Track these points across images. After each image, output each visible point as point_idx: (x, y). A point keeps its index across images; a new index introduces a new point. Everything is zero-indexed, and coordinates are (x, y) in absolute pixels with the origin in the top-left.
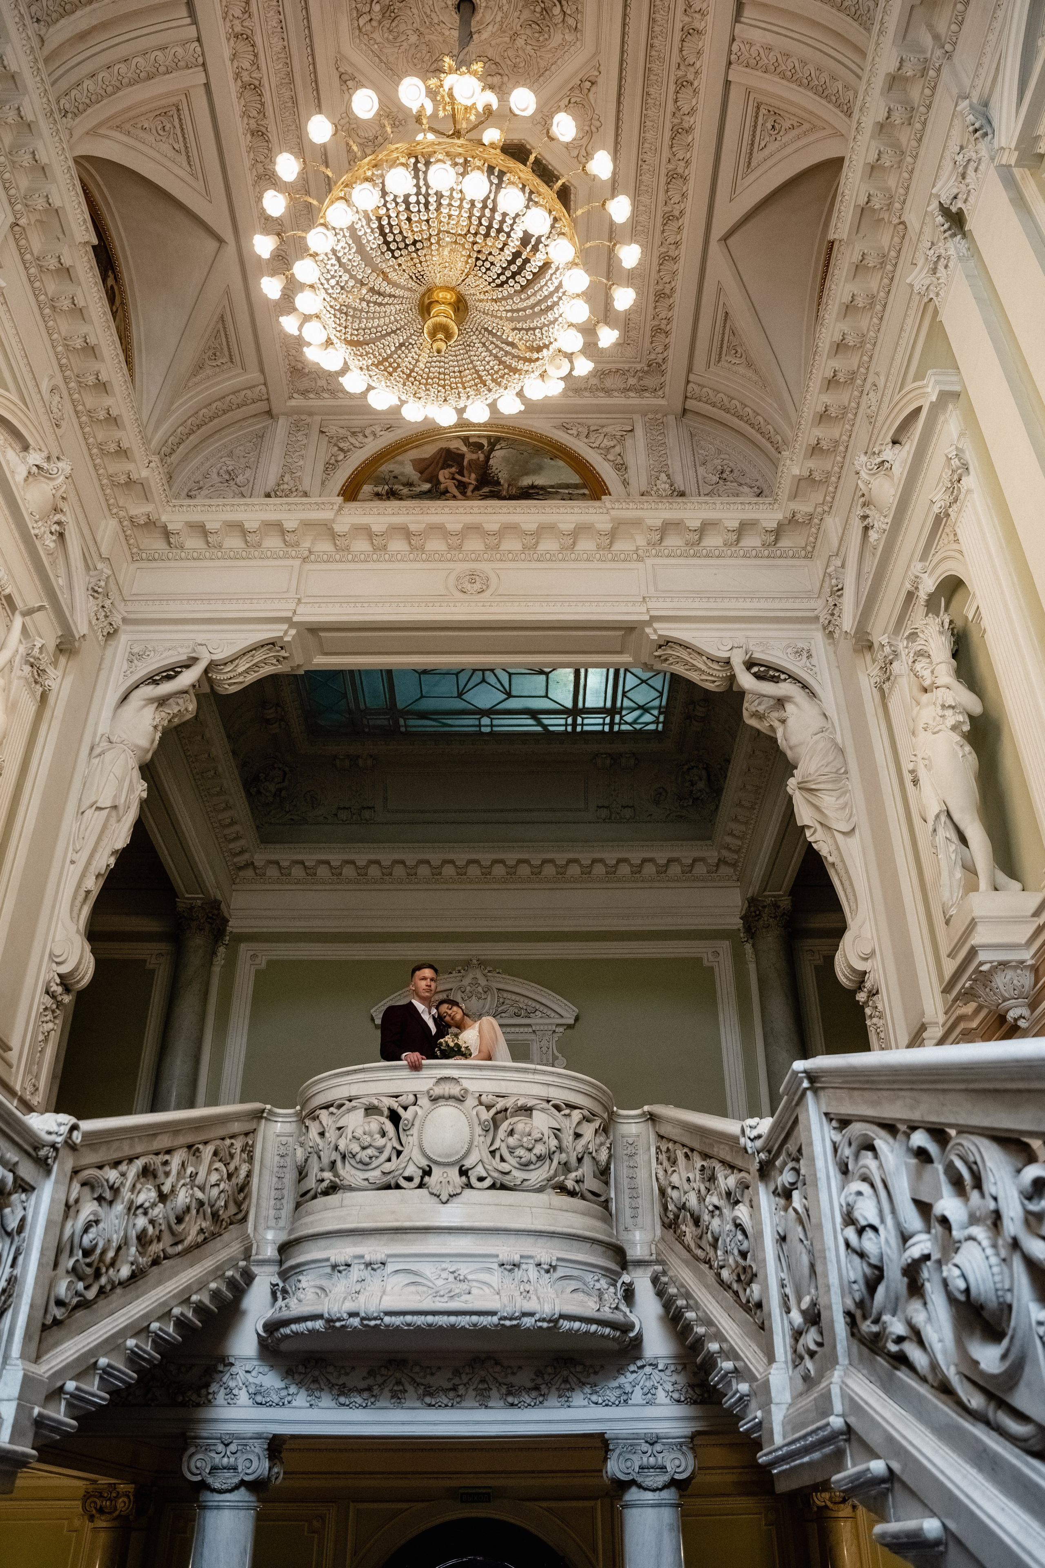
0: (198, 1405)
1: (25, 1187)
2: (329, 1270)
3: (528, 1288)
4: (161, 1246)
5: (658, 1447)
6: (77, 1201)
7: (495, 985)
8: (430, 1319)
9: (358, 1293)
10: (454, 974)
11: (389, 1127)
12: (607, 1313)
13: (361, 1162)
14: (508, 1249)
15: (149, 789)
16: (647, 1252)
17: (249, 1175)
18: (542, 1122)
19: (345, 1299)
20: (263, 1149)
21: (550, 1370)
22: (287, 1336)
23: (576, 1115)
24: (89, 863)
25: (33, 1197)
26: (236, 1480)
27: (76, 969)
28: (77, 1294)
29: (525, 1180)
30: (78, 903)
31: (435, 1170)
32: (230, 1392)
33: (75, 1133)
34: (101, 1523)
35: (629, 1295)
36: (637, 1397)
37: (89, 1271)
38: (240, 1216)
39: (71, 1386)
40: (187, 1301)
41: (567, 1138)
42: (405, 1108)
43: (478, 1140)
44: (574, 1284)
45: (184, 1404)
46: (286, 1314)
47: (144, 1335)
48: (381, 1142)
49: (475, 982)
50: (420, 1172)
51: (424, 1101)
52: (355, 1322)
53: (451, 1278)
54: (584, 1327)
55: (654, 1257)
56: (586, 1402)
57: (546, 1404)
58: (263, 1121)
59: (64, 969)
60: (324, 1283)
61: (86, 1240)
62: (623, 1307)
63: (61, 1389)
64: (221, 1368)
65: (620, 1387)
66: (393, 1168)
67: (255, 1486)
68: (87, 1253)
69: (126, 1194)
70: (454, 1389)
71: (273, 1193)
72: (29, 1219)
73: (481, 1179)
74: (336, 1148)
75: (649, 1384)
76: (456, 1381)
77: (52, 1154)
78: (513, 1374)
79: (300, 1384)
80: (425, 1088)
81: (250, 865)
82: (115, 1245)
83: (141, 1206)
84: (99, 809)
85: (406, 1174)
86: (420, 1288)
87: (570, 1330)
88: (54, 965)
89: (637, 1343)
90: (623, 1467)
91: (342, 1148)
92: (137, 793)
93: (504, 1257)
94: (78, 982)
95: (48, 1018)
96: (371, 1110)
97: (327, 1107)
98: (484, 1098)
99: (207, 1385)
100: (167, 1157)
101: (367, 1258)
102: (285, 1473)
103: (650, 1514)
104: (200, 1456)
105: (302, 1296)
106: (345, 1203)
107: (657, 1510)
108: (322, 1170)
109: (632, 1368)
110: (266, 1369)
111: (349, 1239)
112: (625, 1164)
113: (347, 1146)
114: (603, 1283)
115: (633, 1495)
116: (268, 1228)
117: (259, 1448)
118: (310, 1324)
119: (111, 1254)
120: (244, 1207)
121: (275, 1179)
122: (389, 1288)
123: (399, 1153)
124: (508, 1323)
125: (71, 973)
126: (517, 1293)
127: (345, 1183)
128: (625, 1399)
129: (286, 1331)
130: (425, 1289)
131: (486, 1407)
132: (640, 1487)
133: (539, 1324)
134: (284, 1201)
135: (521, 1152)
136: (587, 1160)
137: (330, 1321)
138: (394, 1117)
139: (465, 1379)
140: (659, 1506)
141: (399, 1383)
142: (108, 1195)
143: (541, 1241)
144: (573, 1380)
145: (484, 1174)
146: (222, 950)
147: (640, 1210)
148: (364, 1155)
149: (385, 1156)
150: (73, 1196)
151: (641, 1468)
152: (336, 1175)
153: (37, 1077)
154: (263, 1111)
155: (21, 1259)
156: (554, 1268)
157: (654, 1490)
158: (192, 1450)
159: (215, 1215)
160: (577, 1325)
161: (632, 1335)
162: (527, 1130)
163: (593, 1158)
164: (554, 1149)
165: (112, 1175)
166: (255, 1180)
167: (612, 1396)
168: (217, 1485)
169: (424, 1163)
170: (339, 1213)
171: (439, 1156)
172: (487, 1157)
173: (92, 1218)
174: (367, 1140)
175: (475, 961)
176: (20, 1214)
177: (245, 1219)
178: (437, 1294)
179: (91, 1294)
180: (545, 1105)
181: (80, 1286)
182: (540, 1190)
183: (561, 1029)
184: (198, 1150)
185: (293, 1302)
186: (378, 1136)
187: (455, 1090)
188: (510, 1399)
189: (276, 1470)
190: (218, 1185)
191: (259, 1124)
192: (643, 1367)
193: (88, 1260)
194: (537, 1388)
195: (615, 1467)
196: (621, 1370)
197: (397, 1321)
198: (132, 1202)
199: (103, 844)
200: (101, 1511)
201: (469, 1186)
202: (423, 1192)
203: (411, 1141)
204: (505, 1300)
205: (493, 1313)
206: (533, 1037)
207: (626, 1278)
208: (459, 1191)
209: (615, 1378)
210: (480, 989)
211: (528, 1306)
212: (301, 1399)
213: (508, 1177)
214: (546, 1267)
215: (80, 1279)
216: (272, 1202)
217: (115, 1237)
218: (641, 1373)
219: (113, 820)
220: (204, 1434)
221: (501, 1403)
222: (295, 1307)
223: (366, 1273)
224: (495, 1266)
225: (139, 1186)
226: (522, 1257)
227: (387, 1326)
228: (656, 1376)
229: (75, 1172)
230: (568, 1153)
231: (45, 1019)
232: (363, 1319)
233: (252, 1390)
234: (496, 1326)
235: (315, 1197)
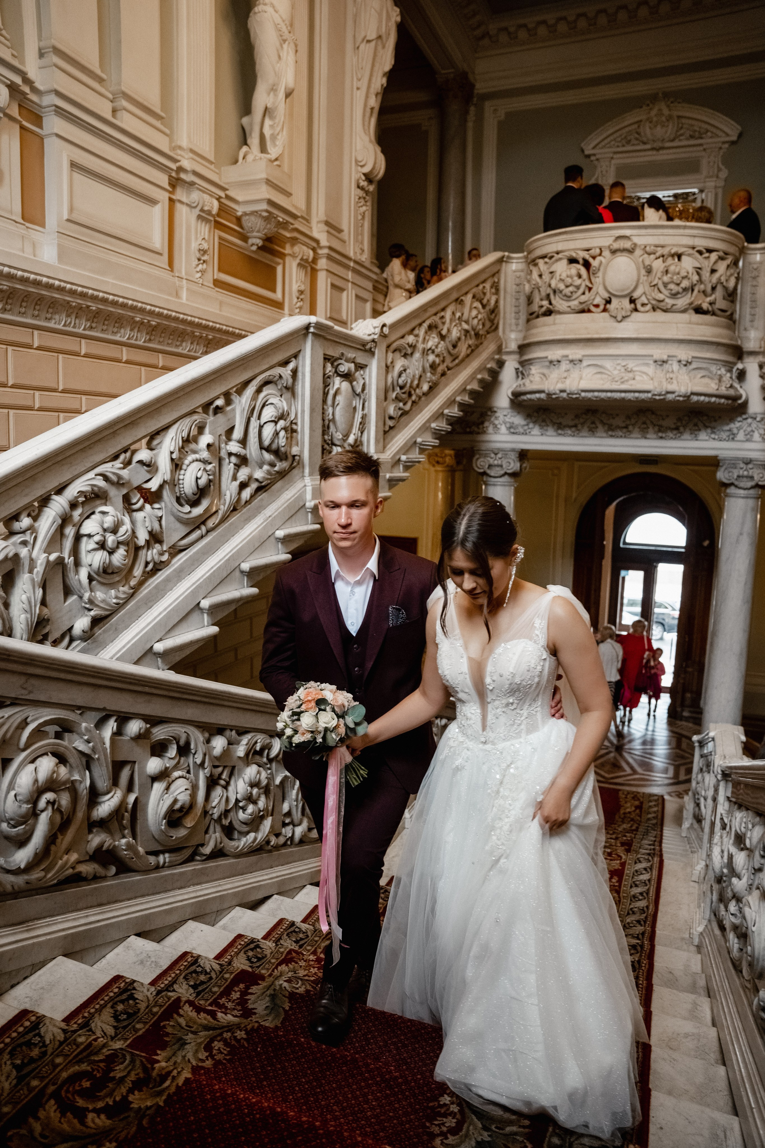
0: (478, 433)
1: (361, 367)
2: (547, 364)
3: (671, 375)
4: (445, 364)
5: (750, 466)
6: (392, 362)
7: (675, 113)
8: (609, 394)
9: (565, 378)
10: (645, 108)
11: (583, 271)
12: (723, 391)
13: (565, 295)
14: (659, 352)
15: (402, 14)
16: (758, 346)
17: (497, 302)
18: (688, 264)
19: (558, 382)
20: (505, 281)
21: (686, 418)
22: (524, 400)
23: (714, 256)
24: (369, 87)
25: (367, 370)
26: (502, 472)
27: (374, 168)
28: (400, 409)
29: (674, 305)
30: (367, 119)
31: (614, 301)
32: (495, 426)
33: (385, 329)
34: (439, 468)
35: (742, 375)
36: (741, 436)
37: (404, 396)
38: (493, 328)
39: (404, 458)
40: (465, 390)
41: (706, 274)
42: (594, 258)
43: (643, 279)
44: (702, 373)
45: (471, 433)
46: (523, 389)
47: (440, 418)
48: (578, 282)
49: (660, 113)
50: (604, 302)
51: (606, 253)
52: (564, 395)
53: (623, 370)
54: (707, 399)
55: (762, 349)
56: (707, 438)
57: (682, 437)
58: (504, 264)
59: (366, 169)
60: (545, 371)
61: (401, 381)
62: (736, 385)
63: (399, 460)
64: (489, 413)
65: (730, 430)
66: (586, 299)
67: (514, 475)
68: (401, 388)
69: (420, 346)
70: (626, 427)
71: (514, 309)
72: (367, 382)
73: (643, 305)
74: (550, 286)
75: (749, 429)
76: (628, 422)
77: (373, 344)
78: (663, 419)
79: (535, 422)
80: (607, 244)
81: (486, 35)
82: (417, 376)
83: (430, 349)
84: (369, 41)
85: (595, 303)
86: (604, 376)
87: (698, 401)
88: (359, 168)
89: (745, 405)
90: (727, 476)
91: (553, 285)
92: (393, 20)
93: (657, 357)
94: (377, 176)
95: (362, 204)
96: (572, 261)
97: (543, 257)
98: (648, 249)
99: (483, 423)
100: (442, 314)
101: (571, 357)
102: (530, 468)
103: (741, 502)
104: (482, 459)
105: (532, 379)
106: (557, 321)
107: (745, 500)
108: (542, 300)
109: (739, 419)
110: (515, 414)
111: (559, 345)
112: (750, 284)
113: (556, 285)
114: (723, 371)
115: (732, 490)
116: (512, 331)
117: (513, 456)
118: (538, 395)
119: (416, 382)
120: (496, 322)
121: (514, 300)
122: (584, 375)
123: (590, 289)
124: (657, 398)
125: (371, 172)
126: (664, 380)
127: (556, 309)
128: (732, 437)
129: (524, 397)
130: (606, 376)
131: (646, 438)
132: (736, 486)
133: (678, 398)
134: (521, 314)
135: (672, 286)
136: (719, 288)
137: (549, 395)
138: (587, 265)
139: (633, 421)
140: (747, 498)
141: (593, 423)
142: (409, 351)
143: (682, 346)
144: (700, 425)
145: (646, 302)
146: (472, 109)
147: (757, 317)
148: (567, 291)
149: (581, 291)
150: (389, 360)
151: (739, 476)
152: (550, 304)
153: (362, 243)
154: (503, 257)
155: (366, 404)
156: (690, 363)
157: (745, 489)
158: (477, 456)
159: (477, 335)
160: (702, 398)
161: (740, 402)
162: (677, 270)
163: (724, 286)
164: (695, 282)
165: (411, 339)
166: (501, 302)
167: (724, 435)
168: (492, 474)
169: (606, 295)
170: (553, 328)
171: (617, 291)
172: (648, 289)
173: (402, 369)
174: (569, 281)
175: (660, 95)
176: (361, 382)
177: (497, 328)
178: (613, 380)
179: (407, 407)
180: (691, 251)
181: (401, 405)
182: (684, 311)
183: (726, 146)
184: (462, 300)
185: (527, 381)
186: (576, 278)
187: (628, 245)
188: (660, 434)
189: (524, 465)
190: (476, 317)
191: (501, 265)
192: (746, 419)
193: (403, 391)
194: (677, 429)
195: (721, 475)
196: (732, 420)
197: (589, 395)
198: (424, 349)
199: (376, 68)
200: (438, 462)
201: (636, 310)
202: (605, 314)
203: (598, 281)
204: (656, 384)
205: (648, 392)
206: (703, 153)
207: (740, 366)
208: (629, 313)
209: (728, 424)
210: (664, 119)
211: (670, 388)
212: (536, 431)
213: (662, 304)
214: (684, 363)
215: (400, 401)
216: (513, 315)
217: (417, 372)
218: (745, 422)
219: (380, 47)
220: (483, 448)
221: (655, 436)
222: (529, 386)
223: (570, 366)
224: (651, 362)
225: (427, 338)
226: (669, 356)
227: (583, 398)
228: (754, 425)
229: (388, 347)
230: (705, 285)
231: (360, 205)
232: (568, 394)
233: (508, 425)
234: (650, 399)
235: (538, 317)
